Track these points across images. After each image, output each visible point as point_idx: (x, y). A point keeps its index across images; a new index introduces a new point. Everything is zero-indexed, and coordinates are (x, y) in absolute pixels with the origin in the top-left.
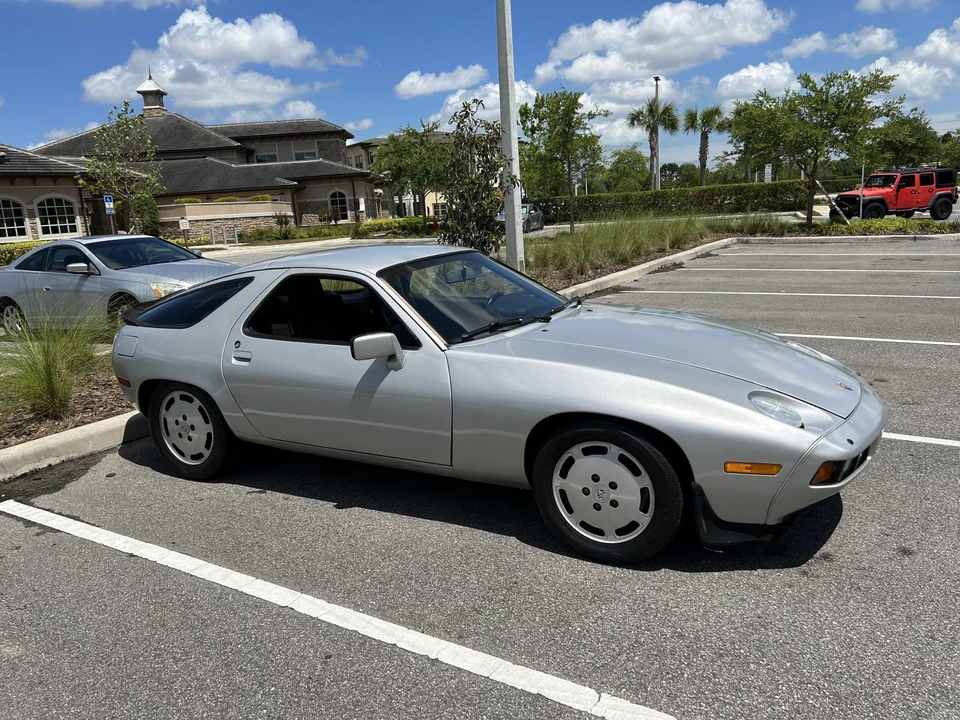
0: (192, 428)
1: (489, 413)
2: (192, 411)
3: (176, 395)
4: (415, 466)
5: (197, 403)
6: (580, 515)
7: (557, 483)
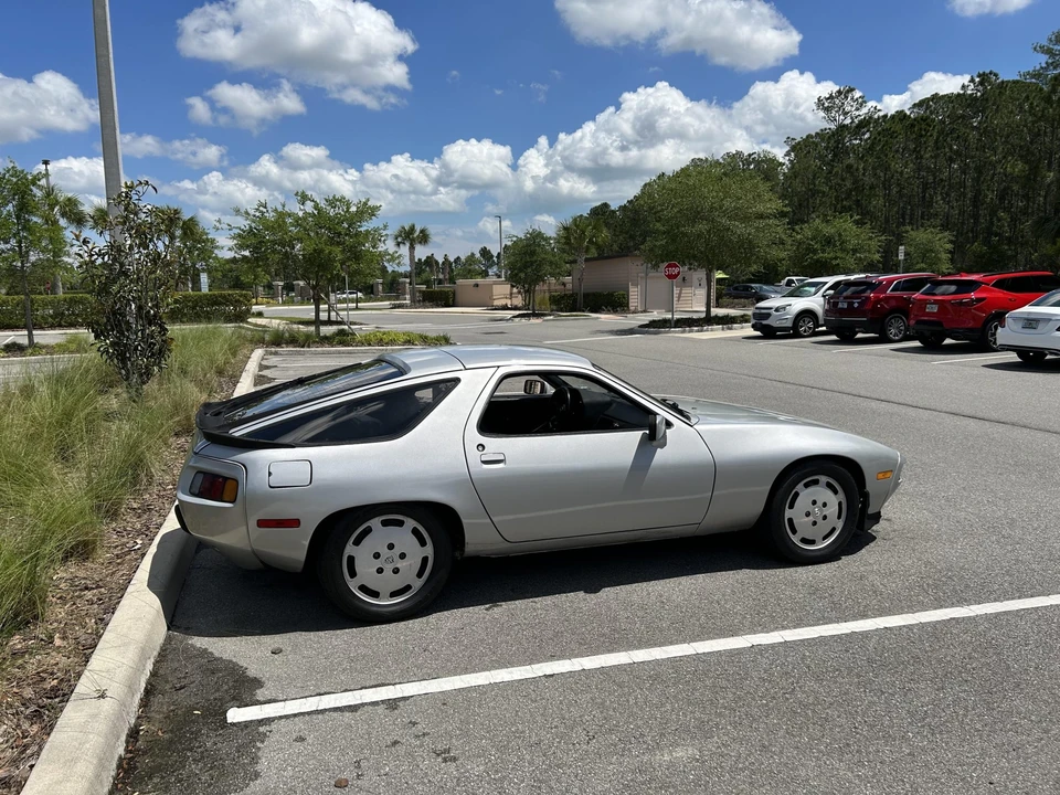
0: (403, 556)
1: (745, 470)
2: (404, 537)
3: (375, 523)
4: (666, 532)
5: (410, 523)
6: (800, 535)
7: (788, 513)
